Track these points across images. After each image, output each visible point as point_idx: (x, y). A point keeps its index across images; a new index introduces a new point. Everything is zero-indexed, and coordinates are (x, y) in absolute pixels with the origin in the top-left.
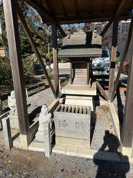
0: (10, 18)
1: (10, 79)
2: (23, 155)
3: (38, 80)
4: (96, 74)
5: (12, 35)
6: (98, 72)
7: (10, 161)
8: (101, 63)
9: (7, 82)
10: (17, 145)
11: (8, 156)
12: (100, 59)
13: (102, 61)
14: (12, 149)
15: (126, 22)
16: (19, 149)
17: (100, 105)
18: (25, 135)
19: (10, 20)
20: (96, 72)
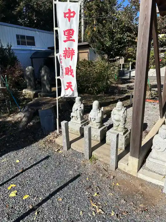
0: (147, 7)
1: (94, 88)
2: (133, 182)
3: (124, 90)
5: (146, 30)
7: (118, 184)
9: (91, 90)
10: (123, 168)
11: (114, 177)
14: (117, 170)
16: (124, 173)
18: (136, 158)
19: (147, 10)
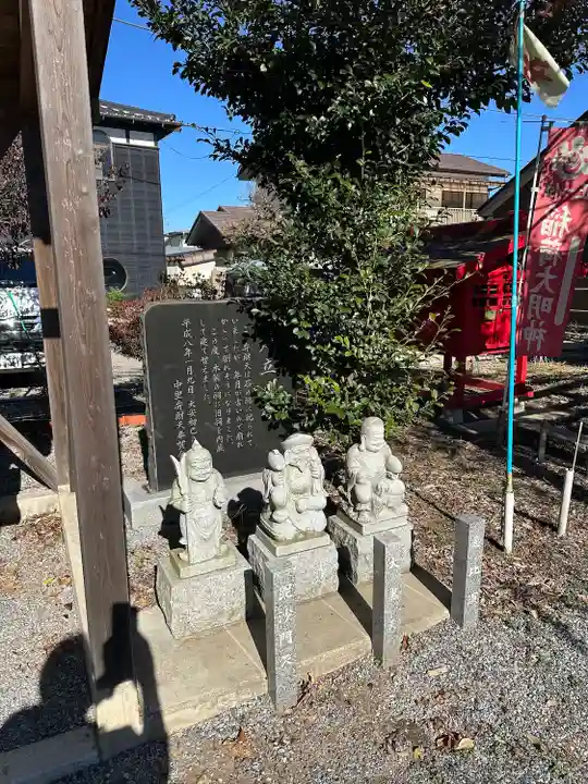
4: (13, 364)
6: (19, 355)
8: (30, 314)
12: (24, 295)
13: (31, 303)
15: (128, 141)
17: (23, 518)
20: (11, 355)
